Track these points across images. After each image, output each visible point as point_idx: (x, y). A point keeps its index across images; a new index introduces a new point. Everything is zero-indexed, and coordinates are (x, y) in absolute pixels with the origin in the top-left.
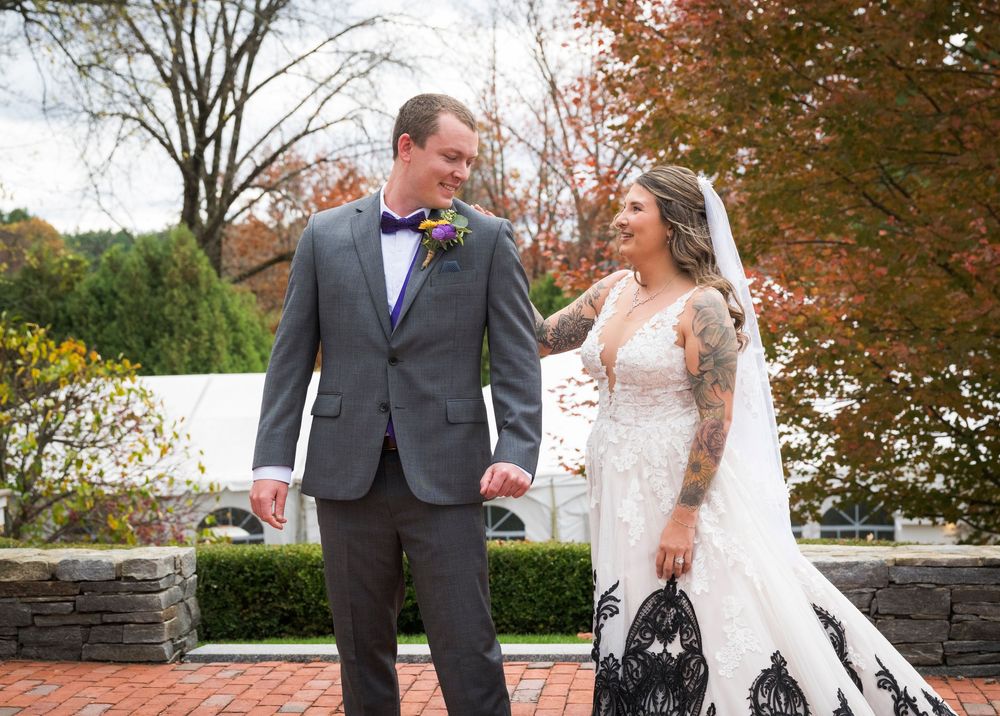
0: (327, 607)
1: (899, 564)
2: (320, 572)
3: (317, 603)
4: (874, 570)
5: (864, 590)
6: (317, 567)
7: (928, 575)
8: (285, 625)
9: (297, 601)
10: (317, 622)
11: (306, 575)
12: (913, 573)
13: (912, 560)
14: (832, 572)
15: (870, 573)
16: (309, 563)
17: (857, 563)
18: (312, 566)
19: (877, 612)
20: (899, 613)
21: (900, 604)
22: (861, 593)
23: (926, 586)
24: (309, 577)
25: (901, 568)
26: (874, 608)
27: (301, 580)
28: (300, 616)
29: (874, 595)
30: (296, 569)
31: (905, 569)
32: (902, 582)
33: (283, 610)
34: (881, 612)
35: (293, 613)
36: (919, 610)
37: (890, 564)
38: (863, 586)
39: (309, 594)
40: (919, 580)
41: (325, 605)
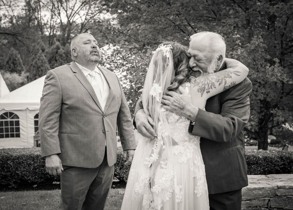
0: (19, 173)
1: (279, 188)
2: (16, 161)
3: (15, 172)
4: (270, 191)
5: (266, 199)
6: (15, 159)
7: (290, 192)
8: (3, 179)
9: (8, 172)
10: (15, 179)
11: (11, 162)
12: (285, 191)
13: (284, 186)
14: (253, 191)
15: (269, 192)
16: (12, 158)
17: (263, 188)
18: (13, 159)
19: (270, 207)
20: (279, 207)
21: (279, 204)
22: (265, 200)
23: (290, 196)
24: (12, 163)
25: (280, 189)
26: (269, 205)
27: (9, 164)
28: (9, 177)
29: (269, 200)
30: (8, 160)
31: (282, 190)
32: (281, 195)
33: (2, 174)
34: (272, 207)
35: (6, 176)
36: (287, 206)
37: (276, 188)
38: (265, 197)
39: (12, 169)
40: (287, 194)
41: (18, 173)
